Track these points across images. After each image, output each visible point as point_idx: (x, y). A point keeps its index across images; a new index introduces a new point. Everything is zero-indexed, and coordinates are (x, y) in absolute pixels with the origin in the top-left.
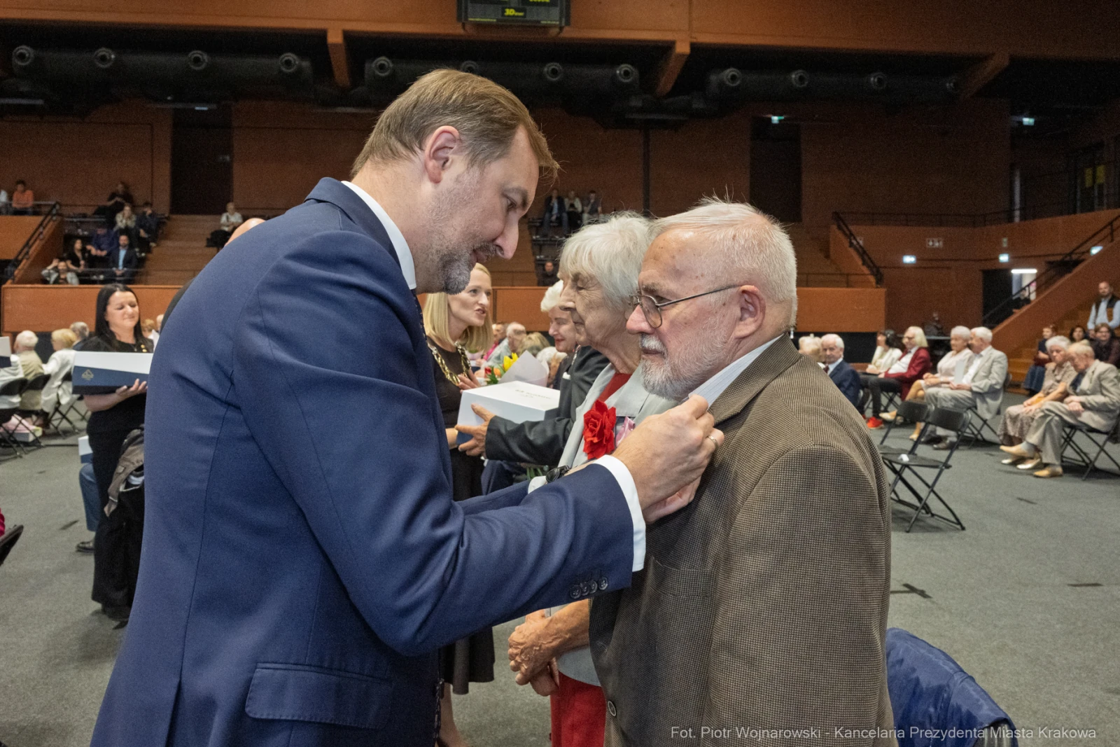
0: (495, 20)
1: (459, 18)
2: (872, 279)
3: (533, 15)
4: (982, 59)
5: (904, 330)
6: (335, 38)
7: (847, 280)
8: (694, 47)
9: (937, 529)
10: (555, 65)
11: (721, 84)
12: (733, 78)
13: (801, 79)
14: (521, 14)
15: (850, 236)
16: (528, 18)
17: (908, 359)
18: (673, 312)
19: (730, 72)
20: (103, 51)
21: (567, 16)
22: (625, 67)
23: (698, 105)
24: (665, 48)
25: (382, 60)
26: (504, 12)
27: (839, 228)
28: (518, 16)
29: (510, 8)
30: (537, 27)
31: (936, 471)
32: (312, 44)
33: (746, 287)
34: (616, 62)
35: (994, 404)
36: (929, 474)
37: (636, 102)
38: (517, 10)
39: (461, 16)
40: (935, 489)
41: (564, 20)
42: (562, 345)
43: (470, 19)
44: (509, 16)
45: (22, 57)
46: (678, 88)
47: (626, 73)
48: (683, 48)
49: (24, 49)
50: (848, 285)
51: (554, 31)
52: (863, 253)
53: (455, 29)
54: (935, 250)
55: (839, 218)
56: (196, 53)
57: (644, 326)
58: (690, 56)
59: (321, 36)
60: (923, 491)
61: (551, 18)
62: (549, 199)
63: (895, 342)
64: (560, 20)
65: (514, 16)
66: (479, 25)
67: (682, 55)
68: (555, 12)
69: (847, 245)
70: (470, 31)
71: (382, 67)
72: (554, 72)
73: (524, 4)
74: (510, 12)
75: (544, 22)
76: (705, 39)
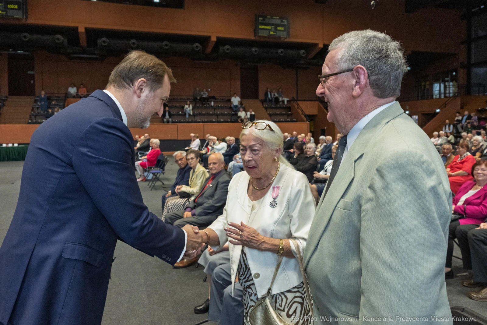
0: (267, 35)
1: (255, 34)
3: (278, 34)
6: (213, 39)
8: (324, 45)
10: (282, 50)
14: (275, 33)
16: (277, 35)
21: (288, 34)
22: (304, 51)
25: (227, 47)
26: (270, 32)
28: (274, 34)
29: (272, 31)
30: (280, 38)
32: (204, 40)
34: (301, 49)
38: (274, 32)
41: (288, 36)
43: (260, 35)
44: (271, 34)
47: (304, 53)
48: (321, 46)
51: (282, 39)
53: (252, 37)
56: (166, 43)
58: (323, 48)
59: (209, 38)
61: (283, 35)
64: (287, 36)
65: (273, 34)
67: (320, 48)
68: (285, 33)
70: (257, 38)
71: (228, 49)
72: (282, 52)
73: (276, 30)
74: (272, 33)
75: (282, 36)
76: (327, 43)
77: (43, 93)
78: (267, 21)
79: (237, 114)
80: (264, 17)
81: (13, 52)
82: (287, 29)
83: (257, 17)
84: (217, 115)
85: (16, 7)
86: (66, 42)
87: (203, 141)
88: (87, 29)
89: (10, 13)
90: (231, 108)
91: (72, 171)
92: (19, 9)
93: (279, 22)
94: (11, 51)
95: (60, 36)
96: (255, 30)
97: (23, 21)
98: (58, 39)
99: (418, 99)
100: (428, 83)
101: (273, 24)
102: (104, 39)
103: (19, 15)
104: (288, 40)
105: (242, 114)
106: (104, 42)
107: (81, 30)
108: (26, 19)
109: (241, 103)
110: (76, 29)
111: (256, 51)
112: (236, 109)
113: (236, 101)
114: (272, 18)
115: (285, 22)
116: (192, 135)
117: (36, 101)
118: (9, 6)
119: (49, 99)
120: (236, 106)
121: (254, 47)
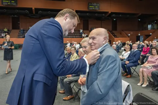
3: (96, 9)
8: (111, 12)
19: (114, 15)
20: (49, 12)
21: (99, 9)
22: (103, 14)
24: (107, 12)
26: (93, 8)
48: (110, 12)
52: (126, 34)
53: (87, 10)
66: (90, 10)
68: (98, 8)
70: (89, 10)
71: (79, 14)
72: (97, 15)
73: (95, 7)
76: (112, 11)
77: (22, 29)
78: (92, 5)
79: (82, 35)
80: (91, 3)
81: (13, 16)
82: (99, 7)
83: (89, 3)
84: (75, 35)
85: (14, 2)
86: (29, 12)
87: (71, 44)
89: (12, 4)
90: (80, 33)
92: (15, 2)
93: (96, 5)
94: (12, 16)
95: (27, 11)
96: (88, 8)
97: (16, 6)
98: (26, 12)
99: (142, 30)
100: (146, 25)
101: (94, 6)
102: (40, 11)
103: (15, 4)
104: (99, 11)
105: (83, 35)
106: (40, 12)
107: (33, 9)
108: (17, 5)
109: (83, 31)
110: (32, 8)
112: (82, 33)
113: (81, 31)
114: (94, 3)
115: (98, 5)
116: (68, 42)
117: (20, 31)
118: (12, 2)
119: (24, 30)
120: (81, 33)
121: (88, 13)
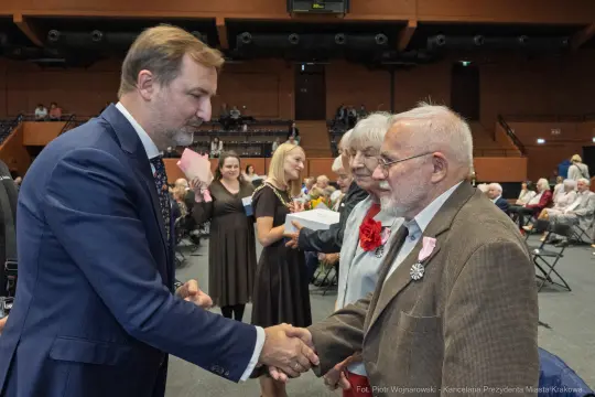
0: (308, 11)
1: (288, 10)
2: (519, 152)
3: (329, 7)
4: (583, 27)
5: (537, 180)
6: (220, 22)
7: (504, 153)
8: (419, 23)
9: (554, 290)
10: (341, 35)
11: (434, 44)
12: (441, 41)
13: (480, 40)
14: (322, 7)
15: (508, 128)
16: (327, 9)
17: (539, 196)
18: (395, 167)
19: (439, 37)
20: (96, 32)
21: (347, 7)
22: (381, 35)
23: (421, 56)
24: (403, 24)
25: (246, 34)
26: (313, 6)
27: (501, 124)
28: (321, 9)
29: (316, 3)
30: (330, 14)
31: (555, 259)
33: (437, 153)
35: (588, 221)
36: (551, 260)
37: (386, 55)
38: (320, 5)
39: (289, 8)
40: (555, 268)
41: (346, 9)
42: (345, 189)
43: (295, 10)
44: (315, 8)
45: (53, 36)
46: (410, 47)
47: (381, 39)
48: (413, 24)
49: (54, 32)
50: (506, 155)
51: (341, 17)
52: (514, 138)
53: (285, 16)
54: (555, 136)
55: (501, 119)
57: (382, 176)
58: (417, 29)
59: (213, 21)
60: (547, 270)
61: (338, 8)
62: (339, 110)
63: (533, 187)
64: (344, 10)
65: (318, 8)
66: (299, 14)
67: (412, 28)
68: (341, 6)
69: (505, 133)
70: (294, 17)
71: (246, 38)
72: (341, 39)
74: (316, 6)
75: (335, 11)
76: (425, 18)
88: (27, 19)
91: (50, 234)
104: (349, 17)
107: (18, 19)
110: (11, 18)
111: (294, 39)
121: (290, 32)
